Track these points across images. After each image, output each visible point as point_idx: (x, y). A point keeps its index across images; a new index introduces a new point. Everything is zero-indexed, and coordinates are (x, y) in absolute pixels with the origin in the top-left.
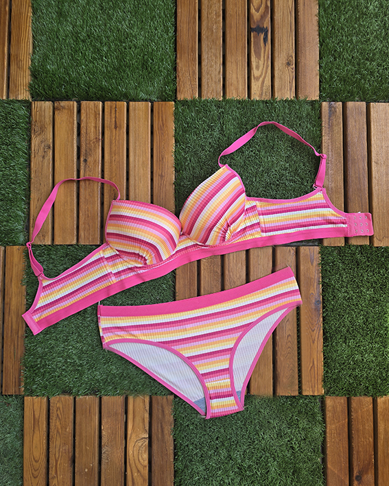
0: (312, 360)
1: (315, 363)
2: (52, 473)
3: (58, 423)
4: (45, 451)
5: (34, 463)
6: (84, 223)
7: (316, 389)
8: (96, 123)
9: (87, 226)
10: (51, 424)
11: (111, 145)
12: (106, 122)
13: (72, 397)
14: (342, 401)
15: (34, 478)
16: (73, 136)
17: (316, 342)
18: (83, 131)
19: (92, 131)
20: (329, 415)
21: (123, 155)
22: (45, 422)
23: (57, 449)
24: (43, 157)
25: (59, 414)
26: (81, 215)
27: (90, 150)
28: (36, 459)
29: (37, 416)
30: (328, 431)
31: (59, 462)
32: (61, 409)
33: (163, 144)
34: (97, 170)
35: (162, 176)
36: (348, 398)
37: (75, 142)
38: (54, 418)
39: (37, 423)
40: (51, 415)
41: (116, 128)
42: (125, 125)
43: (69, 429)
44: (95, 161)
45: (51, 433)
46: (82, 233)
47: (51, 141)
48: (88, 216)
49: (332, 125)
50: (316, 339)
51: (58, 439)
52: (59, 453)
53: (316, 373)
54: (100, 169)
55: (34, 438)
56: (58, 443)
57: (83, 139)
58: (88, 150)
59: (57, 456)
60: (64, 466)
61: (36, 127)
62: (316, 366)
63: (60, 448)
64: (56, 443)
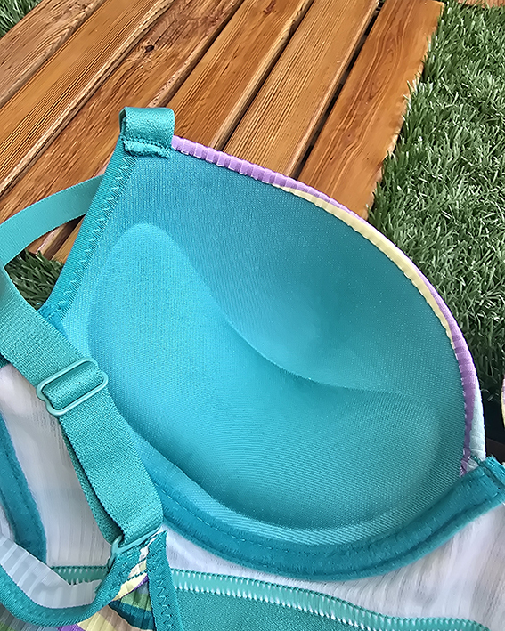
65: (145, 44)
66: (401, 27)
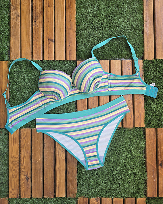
0: (139, 112)
1: (141, 113)
2: (22, 163)
3: (24, 141)
4: (18, 153)
5: (14, 159)
6: (35, 50)
7: (141, 125)
8: (40, 5)
9: (36, 52)
10: (21, 141)
11: (47, 15)
12: (44, 4)
13: (30, 129)
14: (153, 130)
15: (14, 165)
16: (29, 10)
17: (141, 103)
18: (34, 8)
19: (38, 8)
20: (147, 136)
21: (52, 19)
22: (18, 140)
23: (24, 152)
24: (16, 20)
25: (25, 136)
26: (33, 46)
27: (37, 16)
28: (14, 157)
29: (14, 138)
30: (147, 143)
31: (25, 158)
32: (26, 134)
33: (71, 13)
34: (41, 26)
35: (70, 28)
36: (156, 129)
37: (30, 13)
38: (23, 138)
39: (15, 140)
40: (21, 137)
41: (49, 7)
42: (53, 5)
43: (30, 143)
44: (40, 22)
45: (21, 145)
46: (34, 55)
47: (20, 13)
48: (37, 47)
49: (148, 5)
50: (141, 102)
51: (24, 148)
52: (25, 154)
53: (141, 117)
54: (42, 26)
55: (14, 147)
56: (24, 149)
57: (34, 12)
58: (36, 17)
59: (24, 155)
60: (27, 160)
61: (13, 7)
62: (141, 114)
63: (25, 152)
64: (23, 149)
65: (34, 21)
66: (70, 3)
